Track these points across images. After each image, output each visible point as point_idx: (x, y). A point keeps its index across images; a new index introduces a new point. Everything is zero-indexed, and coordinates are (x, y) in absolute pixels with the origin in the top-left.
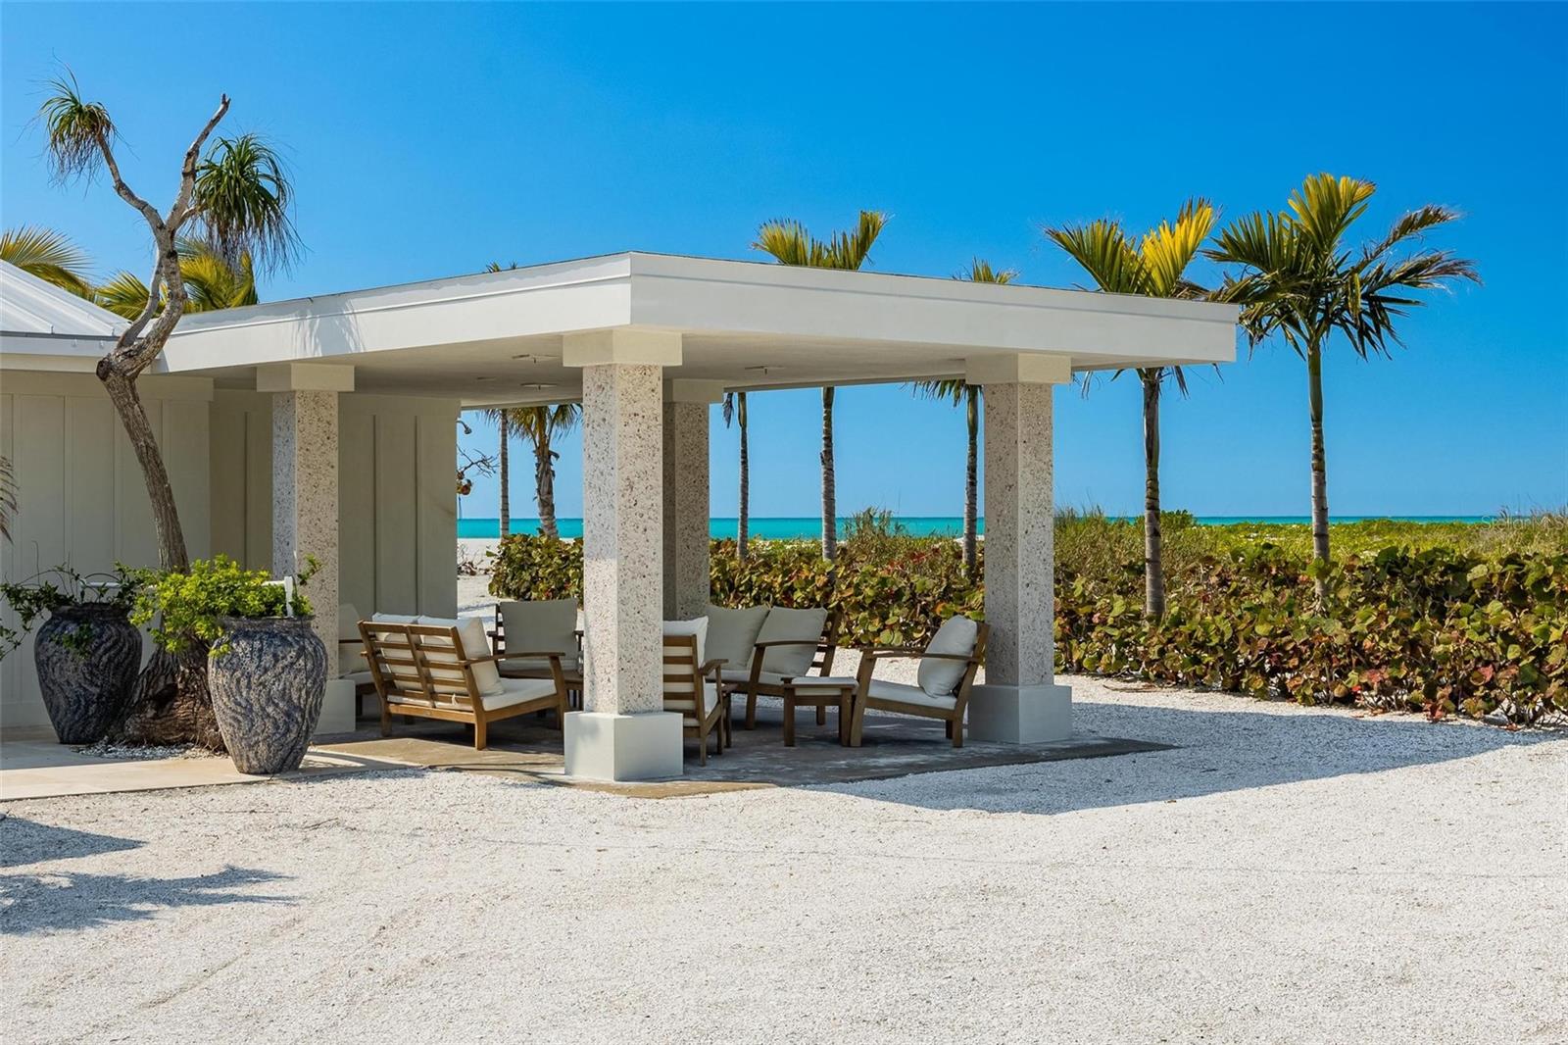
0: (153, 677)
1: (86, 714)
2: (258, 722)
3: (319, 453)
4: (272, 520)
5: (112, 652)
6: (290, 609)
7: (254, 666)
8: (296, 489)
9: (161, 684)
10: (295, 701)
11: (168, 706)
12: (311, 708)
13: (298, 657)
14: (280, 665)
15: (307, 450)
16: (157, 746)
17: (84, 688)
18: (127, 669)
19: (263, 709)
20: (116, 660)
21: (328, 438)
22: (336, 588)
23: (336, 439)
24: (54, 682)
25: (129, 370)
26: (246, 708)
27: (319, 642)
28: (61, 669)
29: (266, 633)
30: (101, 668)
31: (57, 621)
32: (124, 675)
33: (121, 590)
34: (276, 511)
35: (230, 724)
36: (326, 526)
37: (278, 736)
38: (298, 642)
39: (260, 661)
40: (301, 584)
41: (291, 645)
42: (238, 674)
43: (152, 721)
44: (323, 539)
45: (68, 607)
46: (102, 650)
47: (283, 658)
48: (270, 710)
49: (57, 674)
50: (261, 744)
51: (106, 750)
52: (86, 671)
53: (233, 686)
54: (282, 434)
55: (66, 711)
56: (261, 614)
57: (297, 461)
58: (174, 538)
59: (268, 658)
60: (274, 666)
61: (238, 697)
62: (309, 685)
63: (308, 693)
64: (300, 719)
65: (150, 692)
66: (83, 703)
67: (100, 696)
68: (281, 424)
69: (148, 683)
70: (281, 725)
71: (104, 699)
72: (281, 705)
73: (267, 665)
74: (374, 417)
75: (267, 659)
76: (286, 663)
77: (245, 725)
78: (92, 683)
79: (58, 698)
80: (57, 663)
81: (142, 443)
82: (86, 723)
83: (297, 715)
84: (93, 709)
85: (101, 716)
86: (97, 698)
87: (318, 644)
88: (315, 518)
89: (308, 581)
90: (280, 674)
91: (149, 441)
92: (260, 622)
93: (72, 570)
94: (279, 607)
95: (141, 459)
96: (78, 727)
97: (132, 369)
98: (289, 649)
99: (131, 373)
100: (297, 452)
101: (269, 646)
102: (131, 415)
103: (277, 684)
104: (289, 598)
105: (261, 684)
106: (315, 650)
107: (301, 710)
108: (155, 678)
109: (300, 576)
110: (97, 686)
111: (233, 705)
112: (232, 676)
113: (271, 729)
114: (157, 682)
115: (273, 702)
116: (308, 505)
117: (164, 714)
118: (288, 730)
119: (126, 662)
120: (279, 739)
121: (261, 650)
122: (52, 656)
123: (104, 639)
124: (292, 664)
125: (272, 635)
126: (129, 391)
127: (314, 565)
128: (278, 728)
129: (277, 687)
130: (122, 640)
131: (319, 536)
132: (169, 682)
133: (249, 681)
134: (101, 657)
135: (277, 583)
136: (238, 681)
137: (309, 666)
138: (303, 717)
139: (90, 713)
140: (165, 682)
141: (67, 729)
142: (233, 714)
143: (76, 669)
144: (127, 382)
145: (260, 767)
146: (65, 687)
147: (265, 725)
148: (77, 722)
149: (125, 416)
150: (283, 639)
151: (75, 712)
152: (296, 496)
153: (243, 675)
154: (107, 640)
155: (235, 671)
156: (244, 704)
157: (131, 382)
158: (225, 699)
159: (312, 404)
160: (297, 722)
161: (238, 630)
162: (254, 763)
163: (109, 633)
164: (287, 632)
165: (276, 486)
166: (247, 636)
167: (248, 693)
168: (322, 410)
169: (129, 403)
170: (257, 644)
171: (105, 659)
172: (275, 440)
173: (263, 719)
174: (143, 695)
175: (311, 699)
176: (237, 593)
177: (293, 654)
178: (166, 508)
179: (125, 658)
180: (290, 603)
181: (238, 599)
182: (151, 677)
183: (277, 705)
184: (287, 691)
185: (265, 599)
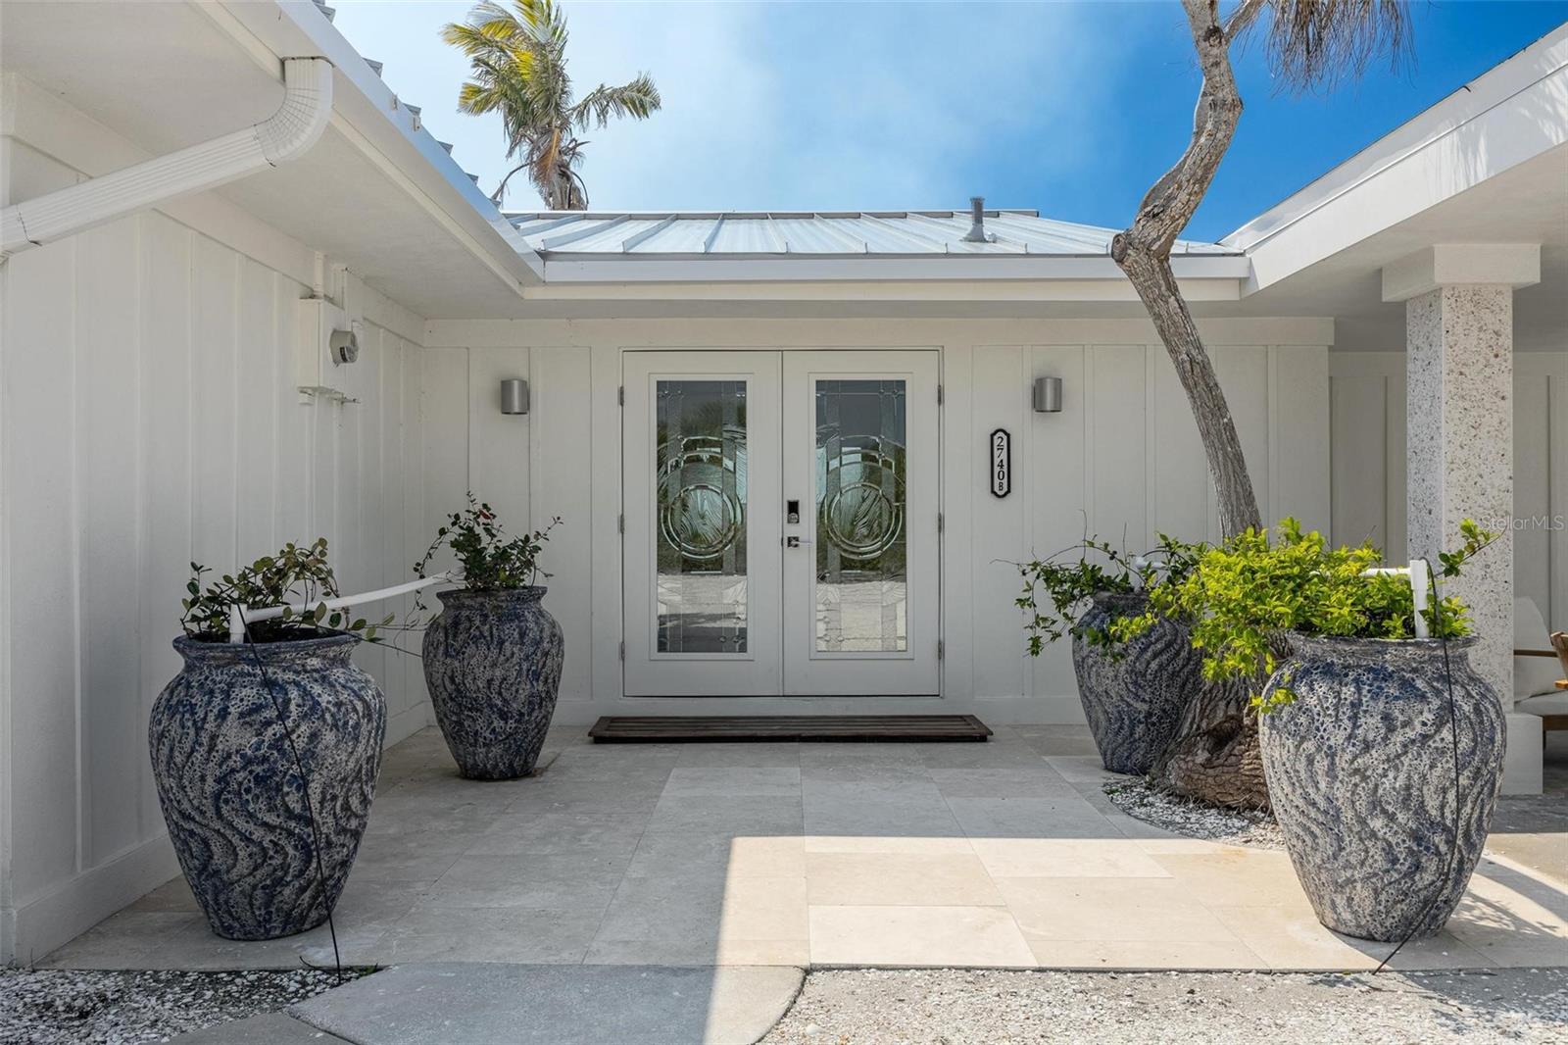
0: (1210, 700)
1: (1131, 735)
2: (1352, 845)
3: (1481, 377)
4: (1405, 479)
5: (1165, 657)
6: (1422, 625)
7: (1341, 735)
8: (1443, 431)
9: (1220, 714)
10: (1434, 813)
11: (1226, 750)
12: (1468, 824)
13: (1439, 724)
14: (1398, 738)
15: (1461, 373)
16: (1209, 808)
17: (1127, 702)
18: (1187, 679)
19: (1363, 822)
20: (1170, 668)
21: (1496, 356)
22: (1510, 578)
23: (1510, 356)
24: (1090, 690)
25: (1154, 241)
26: (1326, 812)
27: (1487, 691)
28: (1098, 675)
29: (1370, 670)
30: (1149, 677)
31: (1096, 611)
32: (1184, 685)
33: (1170, 573)
34: (1412, 467)
35: (1298, 837)
36: (1493, 486)
37: (1396, 876)
38: (1438, 693)
39: (1355, 726)
40: (1448, 572)
41: (1423, 697)
42: (1310, 746)
43: (1202, 770)
44: (1488, 505)
45: (1107, 594)
46: (1149, 654)
47: (1405, 725)
48: (1377, 824)
49: (1093, 680)
50: (1359, 886)
51: (1142, 800)
52: (1129, 680)
53: (1301, 766)
54: (1421, 355)
55: (1107, 729)
56: (1362, 632)
57: (1444, 391)
58: (1238, 499)
59: (1371, 721)
60: (1385, 739)
61: (1311, 790)
62: (1463, 781)
63: (1461, 799)
64: (1443, 848)
65: (1204, 725)
66: (1127, 722)
67: (1149, 715)
68: (1419, 342)
69: (1202, 710)
70: (1401, 858)
71: (1154, 719)
72: (1401, 817)
73: (1370, 737)
74: (1548, 377)
75: (1371, 725)
76: (1411, 735)
77: (1326, 842)
78: (1137, 696)
79: (1096, 712)
80: (1092, 666)
81: (1185, 356)
82: (1132, 750)
83: (1439, 839)
84: (1140, 730)
85: (1153, 741)
86: (1145, 717)
87: (1483, 696)
88: (1475, 473)
89: (1462, 567)
90: (1398, 756)
91: (1194, 352)
92: (1354, 648)
93: (1106, 545)
94: (1397, 622)
95: (1184, 380)
96: (1123, 752)
97: (1159, 238)
98: (1418, 706)
99: (1159, 243)
100: (1444, 377)
101: (1375, 697)
102: (1164, 313)
103: (1391, 775)
104: (1420, 603)
105: (1356, 771)
106: (1477, 710)
107: (1445, 829)
108: (1213, 703)
109: (1444, 557)
110: (1144, 700)
111: (1301, 803)
112: (1297, 747)
113: (1381, 863)
114: (1214, 710)
115: (1384, 812)
116: (1462, 454)
117: (1221, 761)
118: (1418, 867)
119: (1186, 670)
120: (1398, 881)
121: (1355, 705)
122: (1088, 656)
123: (1153, 639)
124: (1425, 737)
125: (1381, 675)
126: (1159, 277)
127: (1475, 537)
128: (1394, 861)
129: (1391, 784)
130: (1179, 641)
131: (1481, 500)
132: (1232, 711)
133: (1333, 763)
134: (1149, 663)
135: (1392, 571)
136: (1310, 761)
137: (1465, 743)
138: (1451, 843)
139: (1137, 736)
140: (1226, 712)
141: (1109, 753)
142: (1304, 821)
143: (1116, 676)
144: (1155, 262)
145: (1359, 926)
146: (1104, 699)
147: (1367, 851)
148: (1121, 745)
149: (1157, 317)
150: (1407, 685)
151: (1117, 733)
152: (1443, 441)
153: (1319, 749)
154: (1157, 640)
155: (1303, 739)
156: (1322, 804)
157: (1161, 262)
158: (1288, 789)
159: (1469, 307)
160: (1438, 853)
161: (1313, 660)
162: (1347, 916)
163: (1161, 630)
164: (1414, 670)
165: (1411, 432)
166: (1328, 671)
167: (1330, 785)
168: (1487, 316)
169: (1161, 296)
170: (1348, 692)
171: (1154, 665)
172: (1410, 367)
173: (1361, 839)
174: (1195, 726)
175: (1467, 809)
176: (1310, 590)
177: (1428, 716)
178: (1225, 454)
179: (1184, 666)
180: (1423, 613)
181: (1313, 601)
182: (1206, 701)
183: (1392, 818)
184: (1415, 792)
185: (1368, 602)
